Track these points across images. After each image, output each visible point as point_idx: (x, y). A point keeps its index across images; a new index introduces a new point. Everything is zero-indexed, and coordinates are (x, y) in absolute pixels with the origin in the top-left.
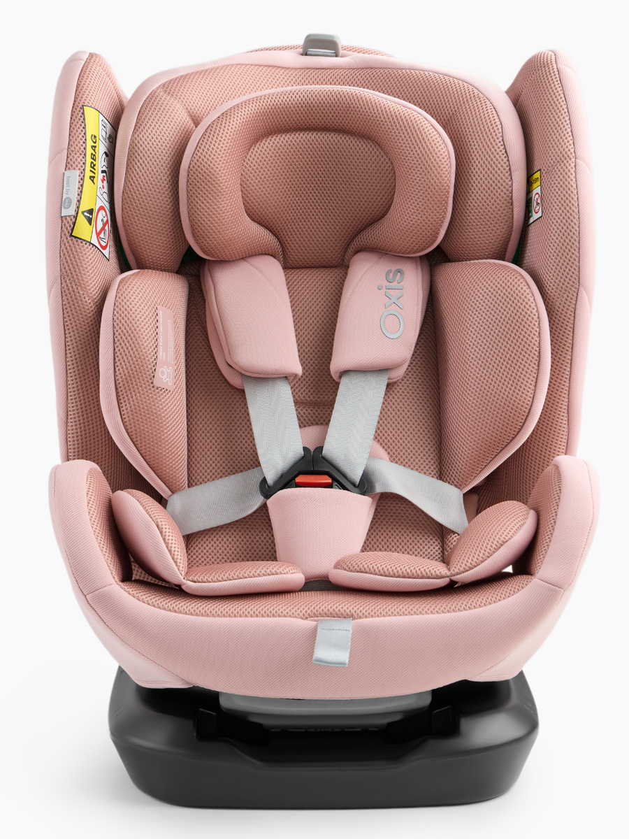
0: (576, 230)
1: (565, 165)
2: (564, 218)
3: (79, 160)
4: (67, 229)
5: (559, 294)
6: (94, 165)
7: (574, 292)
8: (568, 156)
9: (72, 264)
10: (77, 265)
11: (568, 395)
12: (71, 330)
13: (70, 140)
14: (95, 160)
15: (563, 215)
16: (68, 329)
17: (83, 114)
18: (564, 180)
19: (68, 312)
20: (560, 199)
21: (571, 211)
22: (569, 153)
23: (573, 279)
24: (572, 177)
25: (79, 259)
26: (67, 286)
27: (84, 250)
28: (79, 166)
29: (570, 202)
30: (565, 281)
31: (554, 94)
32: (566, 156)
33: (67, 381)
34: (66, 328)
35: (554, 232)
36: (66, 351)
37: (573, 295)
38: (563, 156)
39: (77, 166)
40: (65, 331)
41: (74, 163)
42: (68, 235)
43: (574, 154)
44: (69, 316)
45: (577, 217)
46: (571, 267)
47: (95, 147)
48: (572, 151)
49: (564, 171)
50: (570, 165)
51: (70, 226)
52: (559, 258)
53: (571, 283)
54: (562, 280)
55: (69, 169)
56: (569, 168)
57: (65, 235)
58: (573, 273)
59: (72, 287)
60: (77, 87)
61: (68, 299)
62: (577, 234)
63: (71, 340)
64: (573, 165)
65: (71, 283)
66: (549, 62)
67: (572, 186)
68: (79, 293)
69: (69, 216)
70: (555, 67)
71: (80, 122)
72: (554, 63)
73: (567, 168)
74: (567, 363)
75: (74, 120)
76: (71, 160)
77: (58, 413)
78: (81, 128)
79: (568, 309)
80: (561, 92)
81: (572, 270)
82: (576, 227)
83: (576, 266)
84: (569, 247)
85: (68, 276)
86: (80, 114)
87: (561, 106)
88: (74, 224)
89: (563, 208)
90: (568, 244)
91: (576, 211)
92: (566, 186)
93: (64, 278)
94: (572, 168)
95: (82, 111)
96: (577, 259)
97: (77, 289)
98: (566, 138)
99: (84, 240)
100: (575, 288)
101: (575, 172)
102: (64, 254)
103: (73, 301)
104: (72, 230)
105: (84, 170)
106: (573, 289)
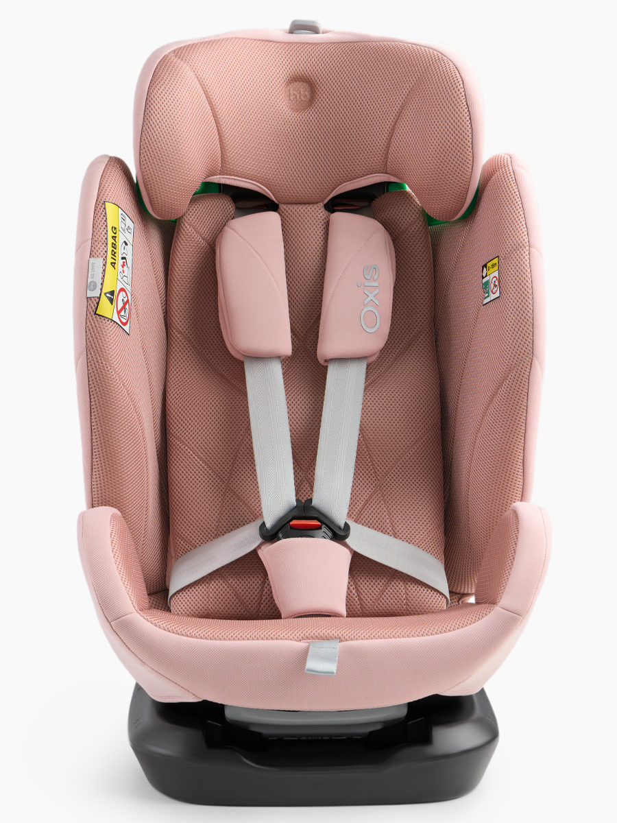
0: (530, 309)
1: (520, 252)
2: (520, 298)
3: (101, 248)
4: (92, 308)
5: (516, 364)
6: (115, 253)
7: (529, 361)
8: (523, 245)
9: (96, 338)
10: (101, 339)
11: (524, 450)
12: (95, 395)
13: (93, 231)
14: (115, 249)
15: (519, 295)
16: (93, 395)
17: (104, 208)
18: (519, 265)
19: (93, 380)
20: (516, 282)
21: (526, 292)
22: (524, 242)
23: (527, 351)
24: (526, 263)
25: (102, 334)
26: (92, 357)
27: (107, 326)
28: (102, 253)
29: (525, 284)
30: (520, 352)
31: (511, 192)
32: (521, 244)
33: (92, 439)
34: (91, 393)
35: (511, 310)
36: (91, 413)
37: (527, 365)
38: (519, 245)
39: (100, 254)
40: (90, 396)
41: (97, 251)
42: (92, 313)
43: (528, 244)
44: (94, 383)
45: (531, 297)
46: (526, 340)
47: (115, 237)
48: (527, 240)
49: (520, 257)
50: (524, 252)
51: (94, 306)
52: (515, 333)
53: (526, 354)
54: (518, 352)
55: (93, 256)
56: (524, 255)
57: (90, 313)
58: (528, 345)
59: (97, 358)
60: (100, 186)
61: (92, 369)
62: (531, 312)
63: (96, 404)
64: (527, 253)
65: (95, 355)
66: (506, 164)
67: (526, 271)
68: (102, 363)
69: (94, 297)
70: (511, 168)
71: (102, 216)
72: (510, 165)
73: (522, 255)
74: (523, 423)
75: (97, 214)
76: (95, 248)
77: (84, 467)
78: (103, 221)
79: (523, 376)
80: (516, 190)
81: (527, 343)
82: (530, 306)
83: (530, 339)
84: (524, 323)
85: (93, 348)
86: (102, 209)
87: (517, 202)
88: (98, 303)
89: (519, 290)
90: (523, 321)
91: (530, 292)
92: (522, 271)
93: (89, 350)
94: (526, 243)
95: (104, 206)
96: (531, 333)
97: (101, 360)
98: (521, 230)
99: (107, 318)
100: (530, 358)
101: (529, 259)
102: (89, 330)
103: (97, 370)
104: (97, 309)
105: (106, 257)
106: (528, 359)
